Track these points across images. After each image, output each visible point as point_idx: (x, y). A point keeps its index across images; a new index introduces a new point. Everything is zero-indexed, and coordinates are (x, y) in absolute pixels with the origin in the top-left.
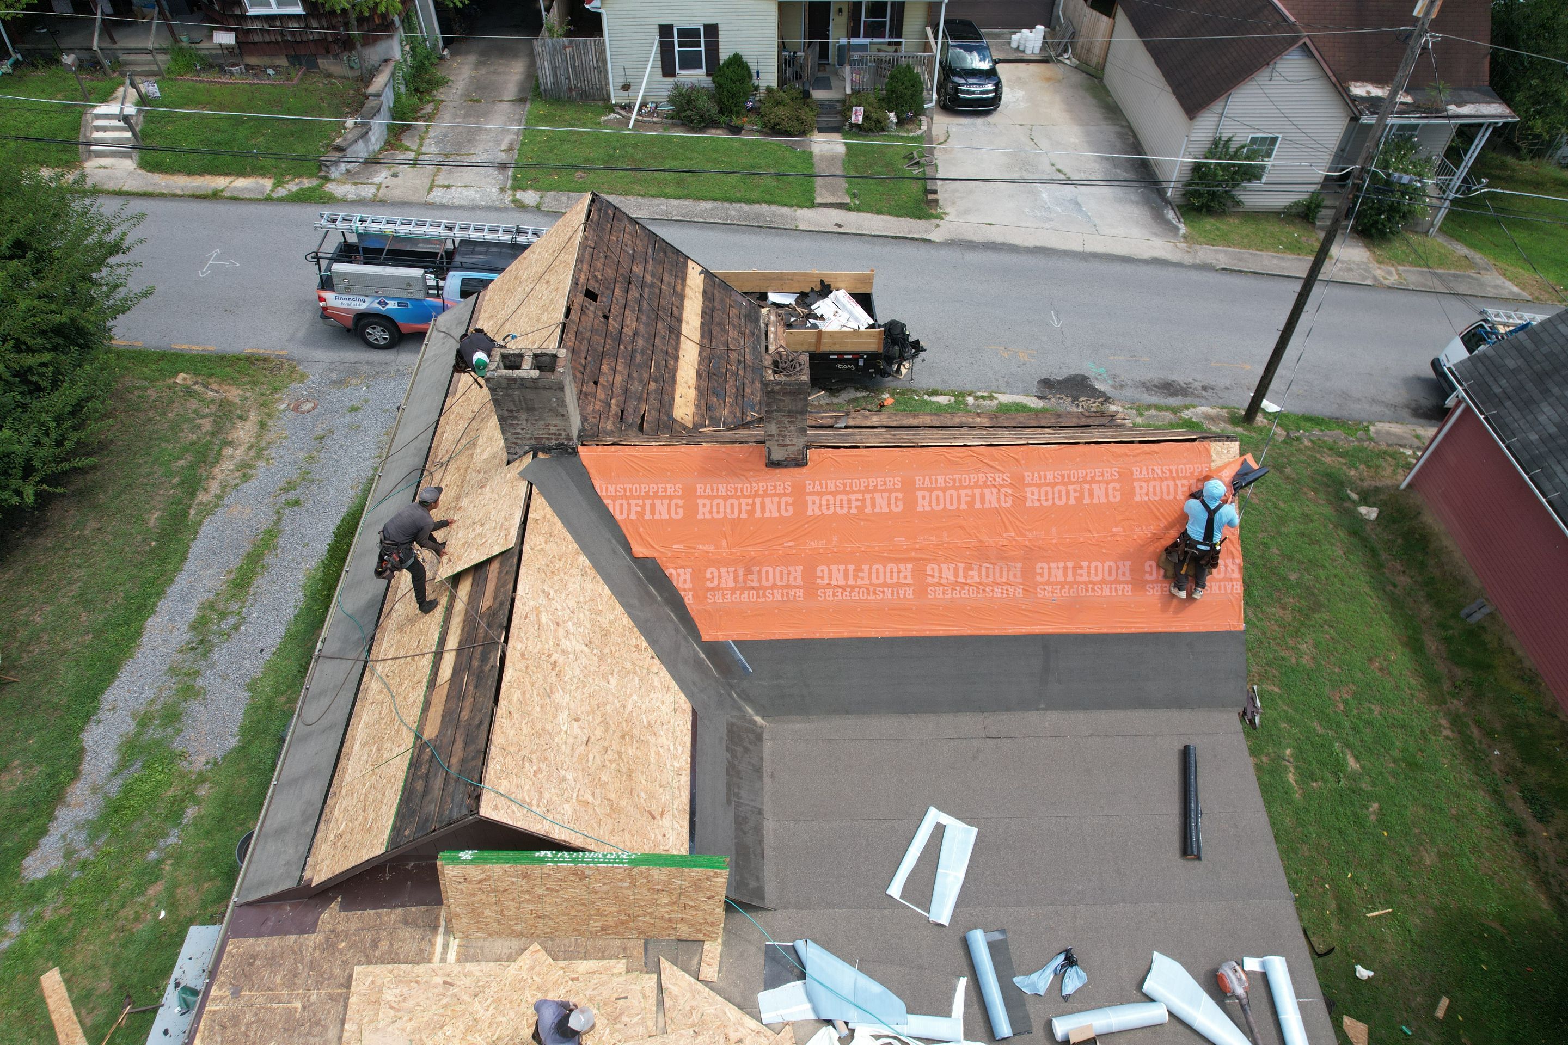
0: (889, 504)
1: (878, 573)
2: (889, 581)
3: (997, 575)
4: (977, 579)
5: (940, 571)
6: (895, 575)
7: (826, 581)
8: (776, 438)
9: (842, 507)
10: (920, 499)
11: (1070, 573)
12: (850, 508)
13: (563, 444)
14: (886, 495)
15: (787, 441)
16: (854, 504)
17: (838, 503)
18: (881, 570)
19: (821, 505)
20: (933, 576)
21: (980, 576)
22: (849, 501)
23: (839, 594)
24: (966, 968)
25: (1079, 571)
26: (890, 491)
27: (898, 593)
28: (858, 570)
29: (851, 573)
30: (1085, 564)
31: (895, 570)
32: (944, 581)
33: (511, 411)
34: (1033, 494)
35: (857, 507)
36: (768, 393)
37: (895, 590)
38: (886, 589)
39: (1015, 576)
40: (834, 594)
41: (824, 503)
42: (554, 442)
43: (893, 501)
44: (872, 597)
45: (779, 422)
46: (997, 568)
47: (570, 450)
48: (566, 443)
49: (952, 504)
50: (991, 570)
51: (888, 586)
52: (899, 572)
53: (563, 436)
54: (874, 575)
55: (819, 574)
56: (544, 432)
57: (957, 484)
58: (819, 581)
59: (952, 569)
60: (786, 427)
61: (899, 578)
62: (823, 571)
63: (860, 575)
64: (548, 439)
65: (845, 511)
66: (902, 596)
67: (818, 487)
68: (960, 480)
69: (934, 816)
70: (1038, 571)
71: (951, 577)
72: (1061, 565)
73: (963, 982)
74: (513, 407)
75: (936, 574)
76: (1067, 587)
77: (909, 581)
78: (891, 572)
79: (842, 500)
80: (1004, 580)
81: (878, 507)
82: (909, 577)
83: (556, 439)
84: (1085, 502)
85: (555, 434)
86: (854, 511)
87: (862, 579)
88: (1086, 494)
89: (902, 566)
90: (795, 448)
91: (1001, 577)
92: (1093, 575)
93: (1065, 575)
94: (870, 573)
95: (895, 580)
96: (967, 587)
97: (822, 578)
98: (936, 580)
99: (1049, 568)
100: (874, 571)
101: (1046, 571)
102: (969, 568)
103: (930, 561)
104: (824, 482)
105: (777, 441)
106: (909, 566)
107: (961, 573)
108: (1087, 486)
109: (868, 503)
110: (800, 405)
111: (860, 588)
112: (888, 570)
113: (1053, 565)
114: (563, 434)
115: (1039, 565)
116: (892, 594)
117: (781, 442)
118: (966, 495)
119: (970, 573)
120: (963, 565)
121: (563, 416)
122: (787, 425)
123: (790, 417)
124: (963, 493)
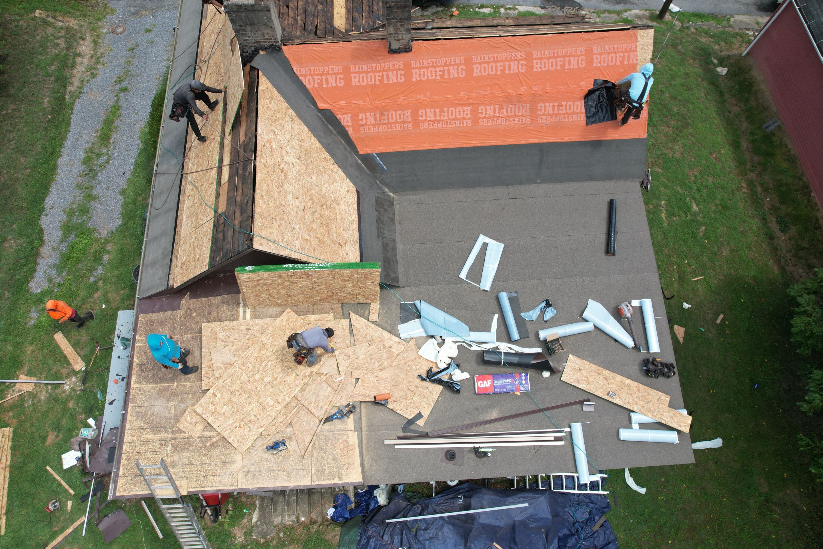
0: (458, 73)
1: (452, 112)
2: (458, 117)
3: (517, 111)
4: (505, 114)
5: (486, 110)
6: (462, 113)
7: (424, 118)
8: (393, 35)
9: (432, 75)
10: (475, 69)
11: (556, 108)
12: (436, 76)
13: (273, 45)
14: (456, 67)
15: (400, 37)
16: (439, 73)
17: (429, 73)
18: (454, 111)
19: (420, 75)
20: (482, 113)
21: (507, 112)
22: (436, 71)
23: (431, 125)
24: (498, 310)
25: (561, 108)
26: (458, 65)
27: (463, 123)
28: (442, 111)
29: (438, 113)
30: (564, 103)
31: (462, 110)
32: (487, 116)
33: (241, 26)
34: (537, 64)
35: (440, 75)
36: (388, 8)
37: (462, 122)
38: (456, 121)
39: (526, 111)
40: (429, 125)
41: (422, 73)
42: (268, 44)
43: (460, 71)
44: (449, 126)
45: (395, 26)
46: (517, 107)
47: (277, 49)
48: (275, 44)
49: (492, 71)
50: (513, 109)
51: (458, 120)
52: (464, 111)
53: (273, 40)
54: (450, 114)
55: (420, 114)
56: (262, 38)
57: (496, 60)
58: (420, 118)
59: (492, 109)
60: (399, 29)
61: (463, 115)
62: (422, 112)
63: (442, 114)
64: (264, 42)
65: (434, 77)
66: (465, 125)
67: (418, 64)
68: (497, 57)
69: (482, 239)
70: (539, 108)
71: (492, 113)
72: (551, 104)
73: (496, 316)
74: (242, 24)
75: (484, 112)
76: (554, 116)
77: (469, 116)
78: (459, 112)
79: (431, 71)
80: (520, 114)
81: (451, 74)
82: (469, 114)
83: (269, 42)
84: (566, 68)
85: (268, 39)
86: (438, 77)
87: (444, 116)
88: (567, 63)
89: (465, 108)
90: (404, 41)
91: (519, 112)
92: (568, 110)
93: (553, 110)
94: (448, 113)
95: (462, 116)
96: (500, 119)
97: (422, 116)
98: (484, 115)
99: (545, 106)
100: (450, 111)
101: (543, 108)
102: (501, 108)
103: (480, 104)
104: (421, 61)
105: (394, 37)
106: (469, 108)
107: (497, 111)
108: (567, 59)
109: (446, 72)
110: (406, 15)
111: (442, 121)
112: (457, 110)
113: (547, 104)
114: (273, 38)
115: (540, 105)
116: (460, 124)
117: (396, 38)
118: (501, 66)
119: (502, 110)
120: (498, 106)
121: (271, 27)
122: (400, 27)
123: (401, 22)
124: (498, 64)
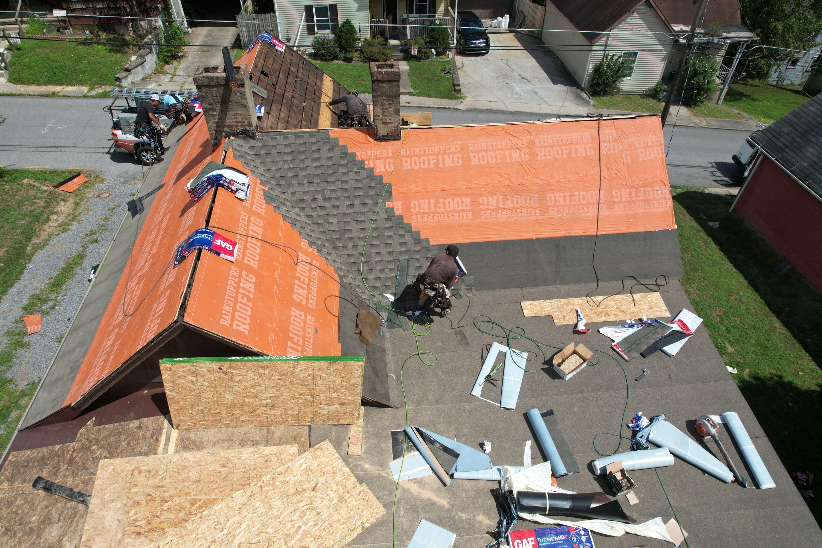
0: (453, 161)
1: (449, 203)
2: (457, 209)
3: (523, 202)
4: (511, 205)
5: (488, 201)
6: (460, 204)
7: (417, 210)
8: (381, 117)
9: (424, 164)
10: (472, 158)
11: (568, 198)
12: (429, 164)
13: (246, 130)
14: (451, 156)
15: (388, 121)
16: (432, 162)
17: (422, 161)
18: (451, 202)
19: (411, 163)
20: (483, 204)
21: (513, 203)
22: (429, 160)
23: (426, 218)
24: (530, 435)
25: (573, 198)
26: (453, 153)
27: (463, 216)
28: (437, 202)
29: (432, 204)
30: (576, 193)
31: (460, 201)
32: (490, 207)
33: (211, 104)
34: (541, 152)
35: (434, 164)
36: (373, 81)
37: (461, 214)
38: (455, 214)
39: (534, 202)
40: (422, 218)
41: (413, 162)
42: (241, 128)
43: (456, 159)
44: (446, 219)
45: (383, 105)
46: (523, 197)
47: (251, 135)
48: (248, 129)
49: (492, 160)
50: (519, 200)
51: (456, 212)
52: (463, 202)
53: (246, 124)
54: (447, 205)
55: (412, 205)
56: (234, 120)
57: (495, 148)
58: (413, 210)
59: (495, 200)
60: (386, 109)
61: (462, 206)
62: (415, 204)
63: (438, 205)
64: (236, 126)
65: (426, 166)
66: (465, 217)
67: (408, 152)
68: (496, 145)
69: (497, 348)
70: (548, 198)
71: (495, 204)
72: (562, 194)
73: (529, 443)
74: (212, 101)
75: (486, 203)
76: (567, 208)
77: (469, 208)
78: (458, 203)
79: (424, 160)
80: (528, 205)
81: (446, 163)
82: (469, 206)
83: (242, 126)
84: (573, 156)
85: (240, 122)
86: (432, 166)
87: (440, 208)
88: (573, 151)
89: (464, 199)
90: (393, 125)
91: (526, 203)
92: (582, 200)
93: (565, 201)
94: (444, 204)
95: (460, 208)
96: (505, 210)
97: (415, 208)
98: (486, 207)
99: (555, 197)
100: (447, 202)
101: (553, 198)
102: (505, 198)
103: (481, 195)
104: (412, 149)
105: (381, 120)
106: (469, 199)
107: (501, 202)
108: (573, 146)
109: (440, 161)
110: (395, 90)
111: (439, 213)
112: (455, 201)
113: (557, 195)
114: (246, 121)
115: (549, 195)
116: (459, 216)
117: (384, 121)
118: (501, 154)
119: (507, 202)
120: (502, 197)
121: (245, 106)
122: (387, 106)
123: (389, 100)
124: (498, 153)
